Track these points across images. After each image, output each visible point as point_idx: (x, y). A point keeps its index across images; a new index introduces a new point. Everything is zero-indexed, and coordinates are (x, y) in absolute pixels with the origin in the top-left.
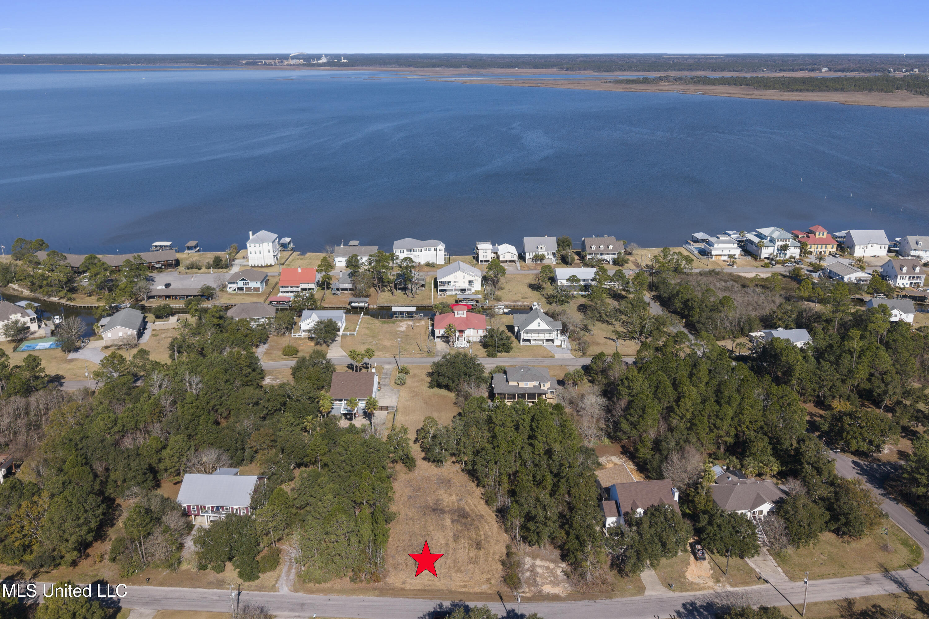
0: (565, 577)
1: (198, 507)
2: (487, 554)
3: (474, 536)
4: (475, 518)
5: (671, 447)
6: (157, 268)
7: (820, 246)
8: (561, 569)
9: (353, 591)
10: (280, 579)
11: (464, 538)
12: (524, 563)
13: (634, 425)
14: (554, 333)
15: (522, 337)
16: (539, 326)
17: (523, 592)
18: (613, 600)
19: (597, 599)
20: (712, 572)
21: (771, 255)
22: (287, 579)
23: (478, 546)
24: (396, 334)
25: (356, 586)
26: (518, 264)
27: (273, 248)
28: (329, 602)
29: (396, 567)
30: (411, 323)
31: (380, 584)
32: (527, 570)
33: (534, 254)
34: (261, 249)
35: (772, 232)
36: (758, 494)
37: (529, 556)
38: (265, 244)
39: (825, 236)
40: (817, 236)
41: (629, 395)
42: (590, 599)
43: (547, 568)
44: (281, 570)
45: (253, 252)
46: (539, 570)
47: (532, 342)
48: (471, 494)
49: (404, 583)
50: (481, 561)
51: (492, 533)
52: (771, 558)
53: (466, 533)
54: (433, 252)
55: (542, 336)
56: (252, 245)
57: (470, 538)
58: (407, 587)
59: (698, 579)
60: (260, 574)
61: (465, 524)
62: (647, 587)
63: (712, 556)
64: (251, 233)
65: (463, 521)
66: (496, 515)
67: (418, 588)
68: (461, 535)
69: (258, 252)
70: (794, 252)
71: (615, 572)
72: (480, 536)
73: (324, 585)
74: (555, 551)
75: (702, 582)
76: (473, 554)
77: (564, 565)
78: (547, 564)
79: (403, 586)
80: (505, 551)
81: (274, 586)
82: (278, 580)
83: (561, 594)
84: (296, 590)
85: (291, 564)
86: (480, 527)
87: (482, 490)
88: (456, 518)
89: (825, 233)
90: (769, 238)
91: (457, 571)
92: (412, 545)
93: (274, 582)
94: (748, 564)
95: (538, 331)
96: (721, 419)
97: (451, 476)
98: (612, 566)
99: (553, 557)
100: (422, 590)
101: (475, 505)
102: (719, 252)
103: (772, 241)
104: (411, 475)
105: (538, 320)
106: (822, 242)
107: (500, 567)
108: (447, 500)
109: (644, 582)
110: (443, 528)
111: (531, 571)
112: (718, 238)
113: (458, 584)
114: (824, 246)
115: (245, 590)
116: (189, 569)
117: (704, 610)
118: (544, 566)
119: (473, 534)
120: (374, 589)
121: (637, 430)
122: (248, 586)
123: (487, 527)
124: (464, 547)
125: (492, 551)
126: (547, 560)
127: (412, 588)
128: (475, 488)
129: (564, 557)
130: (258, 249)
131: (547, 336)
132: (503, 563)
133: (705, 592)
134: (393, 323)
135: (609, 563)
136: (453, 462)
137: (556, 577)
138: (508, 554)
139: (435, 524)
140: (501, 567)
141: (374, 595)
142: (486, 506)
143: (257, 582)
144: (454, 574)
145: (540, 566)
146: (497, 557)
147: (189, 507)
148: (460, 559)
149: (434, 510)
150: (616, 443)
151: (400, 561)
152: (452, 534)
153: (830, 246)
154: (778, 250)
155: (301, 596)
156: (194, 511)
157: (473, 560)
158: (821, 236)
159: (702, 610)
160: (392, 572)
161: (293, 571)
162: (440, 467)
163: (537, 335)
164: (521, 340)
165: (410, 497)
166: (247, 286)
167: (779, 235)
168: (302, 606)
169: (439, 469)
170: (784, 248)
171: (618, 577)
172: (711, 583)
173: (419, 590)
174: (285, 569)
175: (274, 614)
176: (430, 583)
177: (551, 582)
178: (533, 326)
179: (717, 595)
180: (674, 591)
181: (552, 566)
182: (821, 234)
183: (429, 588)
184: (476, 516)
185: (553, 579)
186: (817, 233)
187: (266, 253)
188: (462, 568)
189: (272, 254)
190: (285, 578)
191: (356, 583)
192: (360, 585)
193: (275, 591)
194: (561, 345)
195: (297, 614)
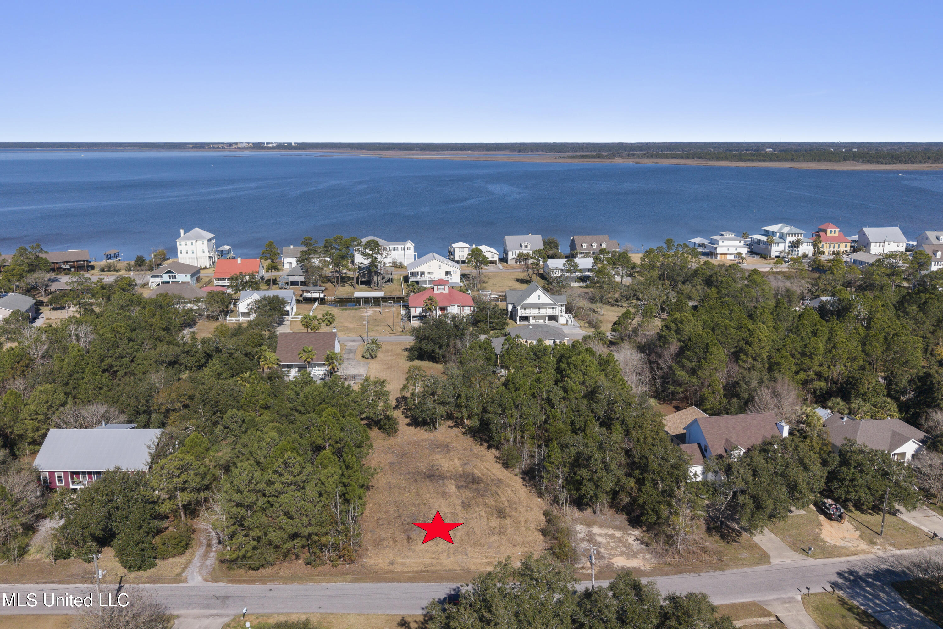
0: (643, 546)
1: (65, 473)
2: (517, 523)
3: (493, 503)
4: (491, 484)
5: (752, 386)
6: (64, 270)
7: (832, 245)
8: (633, 538)
9: (311, 578)
10: (191, 566)
11: (478, 506)
12: (576, 532)
13: (693, 372)
14: (558, 308)
15: (519, 314)
16: (539, 299)
17: (583, 568)
18: (726, 572)
19: (701, 571)
20: (858, 533)
21: (781, 252)
22: (201, 566)
23: (501, 514)
24: (362, 318)
25: (316, 571)
26: (499, 265)
27: (209, 248)
28: (271, 593)
29: (377, 543)
30: (378, 309)
31: (354, 567)
32: (583, 540)
33: (517, 252)
34: (193, 247)
35: (782, 228)
36: (894, 432)
37: (581, 524)
38: (199, 242)
39: (837, 234)
40: (829, 234)
41: (679, 340)
42: (690, 572)
43: (612, 536)
44: (193, 554)
45: (184, 252)
46: (599, 539)
47: (532, 321)
48: (480, 458)
49: (392, 564)
50: (510, 531)
51: (520, 499)
52: (934, 513)
53: (481, 500)
54: (400, 252)
55: (543, 312)
56: (183, 243)
57: (486, 505)
58: (398, 568)
59: (844, 542)
60: (157, 561)
61: (477, 490)
62: (771, 554)
63: (850, 514)
64: (182, 231)
65: (474, 487)
66: (522, 478)
67: (415, 569)
68: (473, 502)
69: (190, 252)
70: (806, 249)
71: (717, 537)
72: (502, 502)
73: (262, 572)
74: (617, 516)
75: (850, 545)
76: (495, 523)
77: (637, 532)
78: (611, 532)
79: (391, 567)
80: (542, 518)
81: (179, 575)
82: (186, 567)
83: (643, 568)
84: (216, 580)
85: (209, 545)
86: (499, 493)
87: (497, 453)
88: (463, 483)
89: (837, 231)
90: (778, 235)
91: (475, 544)
92: (400, 516)
93: (179, 571)
94: (905, 522)
95: (539, 307)
96: (810, 357)
97: (448, 440)
98: (709, 530)
99: (618, 523)
100: (421, 571)
101: (488, 469)
102: (725, 251)
103: (782, 237)
104: (391, 441)
105: (539, 292)
106: (834, 240)
107: (540, 538)
108: (447, 465)
109: (763, 547)
110: (445, 495)
111: (588, 541)
112: (722, 235)
113: (478, 561)
114: (837, 245)
115: (129, 583)
116: (40, 559)
117: (873, 579)
118: (606, 535)
119: (491, 501)
120: (345, 574)
121: (697, 376)
122: (136, 578)
123: (510, 492)
124: (481, 516)
125: (523, 519)
126: (609, 527)
127: (405, 569)
128: (485, 451)
129: (635, 522)
130: (190, 247)
131: (550, 312)
132: (544, 532)
133: (862, 557)
134: (356, 309)
135: (704, 527)
136: (449, 427)
137: (628, 547)
138: (549, 521)
139: (432, 491)
140: (542, 537)
141: (345, 581)
142: (504, 470)
143: (151, 572)
144: (470, 549)
145: (600, 535)
146: (533, 526)
147: (52, 474)
148: (477, 530)
149: (429, 477)
150: (666, 405)
151: (383, 536)
152: (460, 501)
153: (844, 245)
154: (789, 247)
155: (223, 587)
156: (60, 481)
157: (497, 530)
158: (833, 234)
159: (870, 580)
160: (372, 550)
161: (213, 554)
162: (431, 431)
163: (537, 311)
164: (518, 319)
165: (392, 464)
166: (174, 280)
167: (789, 230)
168: (224, 600)
169: (432, 434)
170: (795, 245)
171: (723, 544)
172: (863, 546)
173: (417, 572)
174: (200, 552)
175: (176, 613)
176: (434, 561)
177: (622, 554)
178: (532, 299)
179: (883, 560)
180: (814, 557)
181: (618, 534)
182: (833, 232)
183: (433, 568)
184: (492, 480)
185: (624, 549)
186: (829, 231)
187: (200, 254)
188: (482, 541)
189: (207, 254)
190: (199, 564)
191: (314, 566)
192: (321, 568)
193: (181, 582)
194: (567, 323)
195: (215, 612)
